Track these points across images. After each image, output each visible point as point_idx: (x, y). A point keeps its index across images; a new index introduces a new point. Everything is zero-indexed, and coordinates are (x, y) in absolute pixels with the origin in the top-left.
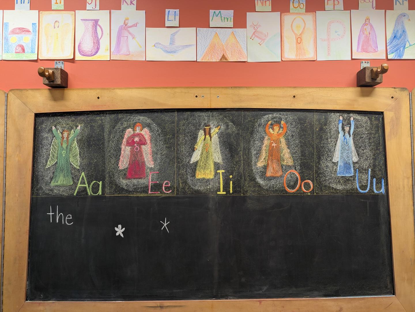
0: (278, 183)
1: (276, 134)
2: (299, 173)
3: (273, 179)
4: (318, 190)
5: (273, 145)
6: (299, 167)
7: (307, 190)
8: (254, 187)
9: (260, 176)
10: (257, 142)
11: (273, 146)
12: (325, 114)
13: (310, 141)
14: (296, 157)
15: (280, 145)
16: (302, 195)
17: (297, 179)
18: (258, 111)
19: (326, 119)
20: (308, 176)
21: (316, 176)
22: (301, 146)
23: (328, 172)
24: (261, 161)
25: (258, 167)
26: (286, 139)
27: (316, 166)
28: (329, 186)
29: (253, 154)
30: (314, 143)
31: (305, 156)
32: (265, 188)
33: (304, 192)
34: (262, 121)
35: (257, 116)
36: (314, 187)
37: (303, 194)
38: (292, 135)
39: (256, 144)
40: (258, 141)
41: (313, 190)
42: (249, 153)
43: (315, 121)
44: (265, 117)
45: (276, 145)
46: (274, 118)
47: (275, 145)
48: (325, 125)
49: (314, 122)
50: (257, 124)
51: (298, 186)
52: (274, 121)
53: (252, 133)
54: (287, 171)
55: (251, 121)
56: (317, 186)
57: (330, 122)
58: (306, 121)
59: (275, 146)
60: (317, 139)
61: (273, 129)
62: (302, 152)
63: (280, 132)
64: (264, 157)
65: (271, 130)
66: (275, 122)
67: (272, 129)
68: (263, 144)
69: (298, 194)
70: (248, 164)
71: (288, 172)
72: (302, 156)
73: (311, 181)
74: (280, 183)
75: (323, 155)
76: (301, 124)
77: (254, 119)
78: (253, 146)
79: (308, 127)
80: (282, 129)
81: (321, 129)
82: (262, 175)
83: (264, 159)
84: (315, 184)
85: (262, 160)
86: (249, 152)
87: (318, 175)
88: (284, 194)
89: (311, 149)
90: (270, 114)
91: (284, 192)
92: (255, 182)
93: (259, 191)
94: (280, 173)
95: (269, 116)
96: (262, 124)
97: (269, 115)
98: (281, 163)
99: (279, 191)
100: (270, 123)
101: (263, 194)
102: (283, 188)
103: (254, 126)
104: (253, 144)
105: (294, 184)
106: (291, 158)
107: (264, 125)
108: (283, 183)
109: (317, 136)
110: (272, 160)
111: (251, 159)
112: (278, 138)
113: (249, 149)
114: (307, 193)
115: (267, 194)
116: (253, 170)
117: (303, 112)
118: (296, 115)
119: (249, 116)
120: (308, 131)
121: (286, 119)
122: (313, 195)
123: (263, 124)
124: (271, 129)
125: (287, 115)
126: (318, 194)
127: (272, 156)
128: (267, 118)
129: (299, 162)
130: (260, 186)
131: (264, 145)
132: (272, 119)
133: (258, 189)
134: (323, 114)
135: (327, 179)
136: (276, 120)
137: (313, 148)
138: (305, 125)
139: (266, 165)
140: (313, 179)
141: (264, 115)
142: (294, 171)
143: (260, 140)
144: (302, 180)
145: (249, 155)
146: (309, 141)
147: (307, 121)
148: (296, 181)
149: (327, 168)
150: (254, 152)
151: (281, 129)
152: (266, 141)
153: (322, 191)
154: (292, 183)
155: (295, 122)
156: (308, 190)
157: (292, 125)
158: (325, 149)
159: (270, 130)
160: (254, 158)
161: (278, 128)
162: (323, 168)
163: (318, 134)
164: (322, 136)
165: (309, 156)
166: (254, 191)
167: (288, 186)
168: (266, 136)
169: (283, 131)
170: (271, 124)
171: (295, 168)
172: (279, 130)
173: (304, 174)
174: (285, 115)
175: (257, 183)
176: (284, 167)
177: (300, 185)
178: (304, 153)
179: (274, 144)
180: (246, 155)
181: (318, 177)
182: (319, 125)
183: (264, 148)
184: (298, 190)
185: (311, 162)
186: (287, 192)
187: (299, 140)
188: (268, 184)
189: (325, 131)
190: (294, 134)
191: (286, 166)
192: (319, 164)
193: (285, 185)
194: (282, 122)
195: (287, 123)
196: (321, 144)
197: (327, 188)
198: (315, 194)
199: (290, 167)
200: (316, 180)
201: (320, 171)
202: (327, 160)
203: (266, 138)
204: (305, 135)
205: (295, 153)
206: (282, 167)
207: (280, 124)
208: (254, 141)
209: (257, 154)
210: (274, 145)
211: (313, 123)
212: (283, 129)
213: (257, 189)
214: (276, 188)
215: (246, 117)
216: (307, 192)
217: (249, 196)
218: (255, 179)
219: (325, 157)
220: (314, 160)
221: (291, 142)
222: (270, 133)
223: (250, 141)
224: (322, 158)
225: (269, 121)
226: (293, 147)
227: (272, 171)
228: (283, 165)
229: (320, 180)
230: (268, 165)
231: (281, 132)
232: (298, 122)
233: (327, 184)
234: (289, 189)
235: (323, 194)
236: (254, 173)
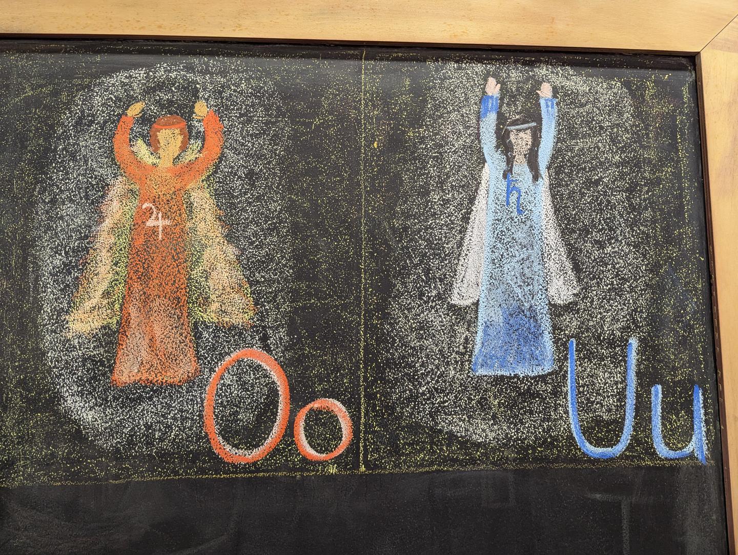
0: (174, 418)
1: (168, 170)
2: (284, 366)
3: (150, 398)
4: (377, 450)
5: (150, 223)
6: (282, 332)
7: (321, 452)
8: (50, 438)
9: (80, 382)
10: (67, 209)
11: (154, 230)
12: (414, 67)
13: (337, 201)
14: (270, 282)
15: (189, 225)
16: (298, 475)
17: (273, 392)
18: (77, 50)
19: (420, 93)
20: (328, 375)
21: (366, 378)
22: (295, 229)
23: (427, 356)
24: (88, 305)
25: (69, 336)
26: (217, 195)
27: (370, 328)
28: (431, 428)
29: (47, 269)
30: (359, 210)
31: (315, 279)
32: (106, 444)
33: (305, 460)
34: (97, 100)
35: (69, 75)
36: (356, 432)
37: (301, 470)
38: (251, 174)
39: (62, 218)
40: (71, 201)
41: (353, 448)
42: (24, 266)
43: (366, 105)
44: (113, 81)
45: (167, 222)
46: (160, 86)
47: (161, 223)
48: (416, 121)
49: (358, 109)
50: (67, 119)
51: (277, 430)
52: (159, 103)
53: (42, 163)
54: (222, 356)
55: (36, 102)
56: (371, 426)
57: (437, 108)
58: (319, 105)
59: (165, 228)
60: (374, 191)
61: (152, 143)
62: (298, 257)
63: (190, 156)
64: (104, 286)
65: (141, 148)
66: (162, 107)
67: (149, 145)
68: (102, 219)
69: (276, 470)
70: (21, 324)
71: (227, 358)
72: (300, 275)
73: (344, 404)
74: (184, 419)
75: (403, 274)
76: (294, 116)
77: (56, 93)
78: (49, 228)
79: (332, 131)
80: (199, 142)
81: (395, 142)
82: (94, 378)
83: (106, 294)
84: (363, 420)
85: (94, 301)
86: (25, 259)
87: (380, 370)
88: (203, 471)
89: (344, 241)
90: (136, 66)
91: (204, 462)
92: (56, 413)
93: (73, 462)
94: (186, 367)
95: (131, 76)
96: (93, 116)
97: (133, 73)
98: (189, 315)
99: (181, 458)
100: (135, 110)
101: (96, 479)
102: (198, 440)
103: (52, 127)
104: (50, 218)
105: (259, 417)
106: (240, 286)
107: (105, 122)
108: (201, 416)
109: (373, 179)
110: (146, 300)
111: (35, 298)
112: (178, 186)
113: (27, 245)
114: (324, 463)
115: (117, 477)
116: (44, 354)
117: (302, 57)
118: (268, 74)
119: (27, 78)
120: (328, 152)
121: (220, 93)
122: (353, 476)
123: (101, 119)
124: (140, 142)
125: (223, 73)
126: (376, 466)
127: (145, 277)
128: (123, 84)
129: (285, 307)
130: (78, 435)
131: (108, 223)
132: (149, 91)
133: (69, 453)
134: (405, 67)
135: (423, 394)
136: (169, 96)
137: (356, 237)
138: (317, 121)
139: (114, 327)
140: (355, 393)
141: (109, 72)
142: (256, 355)
143: (87, 197)
144: (298, 398)
145: (25, 275)
146: (334, 203)
147: (325, 104)
148: (266, 405)
149: (420, 338)
150: (50, 262)
151: (195, 144)
152: (115, 204)
153: (397, 453)
154: (246, 417)
155: (267, 110)
156: (327, 450)
157: (249, 121)
158: (411, 240)
159: (135, 149)
160: (50, 294)
161: (180, 138)
162: (402, 338)
163: (377, 165)
164: (398, 176)
165: (336, 276)
166: (46, 464)
167: (228, 434)
168: (115, 176)
169: (205, 152)
170: (145, 120)
171: (264, 339)
172: (184, 148)
173: (306, 368)
174: (211, 74)
175: (64, 419)
176: (205, 334)
177: (286, 423)
178: (310, 261)
179: (157, 218)
180: (13, 277)
181: (375, 381)
182: (384, 124)
183: (104, 237)
184: (275, 452)
185: (345, 307)
186: (217, 462)
187: (283, 198)
188: (121, 424)
189: (414, 152)
190: (257, 170)
191: (217, 329)
192: (386, 316)
193: (212, 427)
194: (201, 109)
195: (222, 110)
196: (394, 215)
197: (424, 438)
198: (363, 469)
199: (236, 334)
200: (370, 397)
201: (388, 351)
202: (422, 295)
203: (118, 187)
204: (313, 172)
205: (262, 264)
206: (198, 336)
207: (190, 119)
208: (53, 202)
209: (67, 268)
210: (157, 222)
211: (353, 113)
212: (204, 140)
213: (62, 450)
214: (166, 445)
215: (14, 79)
216: (319, 463)
217: (22, 487)
218: (57, 398)
219: (415, 282)
220: (358, 298)
221: (244, 210)
222: (139, 163)
223: (32, 204)
224: (399, 286)
225: (130, 100)
226: (255, 234)
227: (144, 353)
228: (204, 322)
229: (387, 395)
230: (124, 323)
231: (193, 157)
232: (278, 108)
233: (422, 417)
234: (228, 448)
235: (404, 469)
236: (49, 370)
